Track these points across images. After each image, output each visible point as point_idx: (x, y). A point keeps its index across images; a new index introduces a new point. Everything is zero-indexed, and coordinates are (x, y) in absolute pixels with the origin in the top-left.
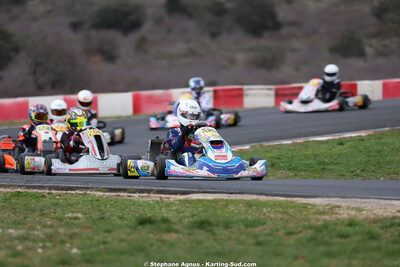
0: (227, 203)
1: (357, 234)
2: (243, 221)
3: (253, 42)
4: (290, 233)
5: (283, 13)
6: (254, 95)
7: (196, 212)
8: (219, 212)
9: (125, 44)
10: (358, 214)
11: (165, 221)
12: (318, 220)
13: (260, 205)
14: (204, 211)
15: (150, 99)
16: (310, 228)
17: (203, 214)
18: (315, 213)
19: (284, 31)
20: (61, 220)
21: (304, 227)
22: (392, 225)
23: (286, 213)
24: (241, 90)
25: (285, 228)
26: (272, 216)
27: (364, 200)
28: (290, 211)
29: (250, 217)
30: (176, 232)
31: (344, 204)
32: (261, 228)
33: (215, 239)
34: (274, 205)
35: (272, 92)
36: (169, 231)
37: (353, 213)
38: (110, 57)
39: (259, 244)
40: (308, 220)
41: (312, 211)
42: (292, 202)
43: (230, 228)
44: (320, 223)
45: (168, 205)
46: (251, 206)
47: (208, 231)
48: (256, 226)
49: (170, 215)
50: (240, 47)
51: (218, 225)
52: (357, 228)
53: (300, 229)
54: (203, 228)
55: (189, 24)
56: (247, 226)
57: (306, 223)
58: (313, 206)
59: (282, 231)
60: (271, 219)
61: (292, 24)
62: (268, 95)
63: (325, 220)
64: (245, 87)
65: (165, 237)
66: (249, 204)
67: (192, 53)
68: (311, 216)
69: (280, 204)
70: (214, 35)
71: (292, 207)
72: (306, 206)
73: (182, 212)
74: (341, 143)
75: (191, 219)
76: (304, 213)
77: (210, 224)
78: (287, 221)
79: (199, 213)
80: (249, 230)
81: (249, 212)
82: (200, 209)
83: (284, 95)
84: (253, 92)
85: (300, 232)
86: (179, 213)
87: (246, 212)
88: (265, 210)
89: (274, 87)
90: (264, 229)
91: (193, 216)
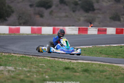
0: (93, 64)
2: (99, 70)
3: (86, 14)
4: (116, 75)
5: (96, 6)
6: (91, 30)
7: (82, 66)
8: (90, 67)
9: (46, 12)
11: (73, 68)
13: (103, 66)
14: (85, 66)
16: (122, 74)
17: (85, 67)
18: (122, 69)
19: (96, 11)
20: (38, 66)
21: (120, 74)
23: (112, 69)
24: (87, 28)
26: (108, 69)
28: (114, 68)
29: (101, 69)
30: (78, 72)
33: (92, 76)
34: (108, 66)
35: (97, 30)
36: (76, 72)
38: (42, 16)
39: (108, 78)
40: (121, 72)
41: (121, 69)
42: (114, 65)
43: (95, 72)
45: (73, 63)
46: (101, 66)
47: (88, 73)
48: (104, 72)
49: (74, 67)
50: (82, 16)
51: (91, 71)
53: (118, 74)
54: (86, 72)
55: (66, 7)
56: (101, 72)
57: (120, 72)
58: (121, 67)
59: (113, 75)
60: (108, 70)
61: (98, 9)
62: (96, 30)
65: (75, 74)
66: (100, 65)
67: (67, 16)
68: (121, 70)
69: (110, 66)
70: (74, 11)
71: (114, 67)
72: (118, 67)
73: (78, 66)
74: (121, 47)
75: (81, 69)
76: (118, 69)
77: (88, 71)
78: (113, 71)
79: (84, 67)
80: (102, 73)
81: (100, 67)
82: (84, 66)
83: (100, 31)
84: (91, 29)
85: (119, 75)
86: (77, 66)
87: (99, 67)
88: (105, 67)
89: (97, 28)
90: (107, 73)
91: (82, 68)
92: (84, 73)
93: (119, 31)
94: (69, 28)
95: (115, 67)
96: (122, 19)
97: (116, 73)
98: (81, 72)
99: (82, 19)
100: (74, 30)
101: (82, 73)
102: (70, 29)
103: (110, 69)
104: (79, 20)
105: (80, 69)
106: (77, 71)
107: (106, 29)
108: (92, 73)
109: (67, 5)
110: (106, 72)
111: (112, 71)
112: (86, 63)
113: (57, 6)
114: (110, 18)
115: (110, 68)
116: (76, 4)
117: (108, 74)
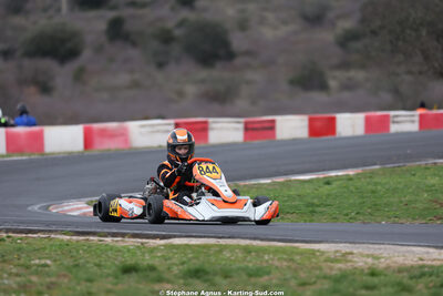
0: (222, 248)
1: (385, 285)
2: (244, 269)
3: (203, 73)
4: (304, 284)
5: (238, 41)
6: (221, 129)
7: (185, 259)
8: (213, 259)
9: (62, 74)
10: (376, 262)
11: (152, 268)
12: (331, 269)
13: (260, 251)
15: (103, 133)
16: (325, 277)
17: (195, 261)
18: (326, 261)
19: (238, 61)
20: (28, 267)
21: (318, 277)
22: (423, 275)
23: (292, 260)
24: (206, 123)
25: (296, 278)
26: (277, 263)
27: (377, 246)
28: (297, 258)
29: (250, 265)
30: (168, 281)
31: (355, 251)
32: (266, 277)
34: (277, 251)
35: (241, 126)
36: (160, 280)
37: (370, 260)
38: (45, 89)
40: (320, 269)
41: (322, 258)
43: (230, 277)
44: (334, 272)
45: (153, 250)
46: (250, 252)
47: (206, 281)
48: (260, 276)
49: (156, 262)
50: (190, 79)
51: (215, 274)
52: (382, 278)
53: (313, 280)
54: (198, 278)
55: (133, 53)
56: (250, 276)
57: (318, 272)
58: (323, 253)
59: (293, 283)
60: (277, 267)
61: (248, 53)
62: (237, 129)
63: (340, 269)
64: (210, 120)
66: (247, 250)
67: (136, 85)
68: (323, 265)
69: (283, 250)
70: (161, 65)
71: (297, 254)
72: (313, 252)
73: (170, 259)
74: (328, 183)
75: (181, 267)
76: (314, 260)
77: (206, 273)
78: (296, 270)
79: (190, 260)
80: (253, 280)
81: (248, 259)
82: (190, 256)
83: (253, 129)
84: (219, 125)
85: (315, 283)
86: (166, 260)
87: (244, 259)
88: (266, 257)
89: (242, 120)
90: (271, 279)
91: (183, 263)
92: (190, 280)
93: (318, 124)
94: (143, 126)
95: (302, 253)
96: (333, 84)
97: (302, 275)
98: (180, 278)
99: (191, 90)
100: (158, 131)
101: (182, 281)
102: (143, 130)
103: (285, 263)
104: (181, 94)
105: (175, 270)
106: (166, 276)
107: (273, 121)
108: (218, 279)
109: (134, 44)
110: (269, 273)
111: (289, 267)
112: (198, 246)
113: (99, 49)
114: (292, 82)
115: (285, 260)
116: (166, 38)
117: (274, 281)
